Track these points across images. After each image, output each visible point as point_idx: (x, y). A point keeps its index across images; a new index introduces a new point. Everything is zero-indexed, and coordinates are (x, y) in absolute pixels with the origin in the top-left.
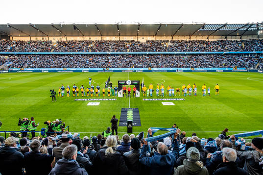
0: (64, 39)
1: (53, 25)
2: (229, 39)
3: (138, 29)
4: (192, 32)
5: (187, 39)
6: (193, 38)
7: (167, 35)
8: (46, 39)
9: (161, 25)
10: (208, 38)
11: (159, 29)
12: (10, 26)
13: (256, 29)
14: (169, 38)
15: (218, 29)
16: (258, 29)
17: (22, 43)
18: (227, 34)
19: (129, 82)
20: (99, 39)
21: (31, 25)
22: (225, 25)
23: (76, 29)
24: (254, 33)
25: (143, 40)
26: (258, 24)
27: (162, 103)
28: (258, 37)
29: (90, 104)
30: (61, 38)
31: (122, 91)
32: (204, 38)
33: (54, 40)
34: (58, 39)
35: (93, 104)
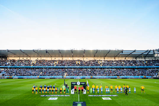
0: (39, 59)
1: (34, 51)
2: (138, 59)
3: (84, 53)
4: (116, 55)
5: (113, 59)
6: (117, 59)
7: (101, 57)
8: (29, 58)
9: (97, 51)
10: (125, 59)
11: (96, 53)
12: (8, 51)
13: (153, 53)
14: (102, 59)
15: (131, 53)
16: (154, 54)
17: (14, 61)
18: (136, 56)
19: (78, 83)
20: (61, 59)
21: (21, 51)
22: (135, 51)
23: (47, 53)
24: (152, 56)
25: (86, 59)
26: (153, 51)
27: (102, 98)
28: (155, 58)
29: (50, 99)
30: (38, 58)
32: (123, 59)
33: (33, 59)
34: (36, 58)
35: (53, 99)
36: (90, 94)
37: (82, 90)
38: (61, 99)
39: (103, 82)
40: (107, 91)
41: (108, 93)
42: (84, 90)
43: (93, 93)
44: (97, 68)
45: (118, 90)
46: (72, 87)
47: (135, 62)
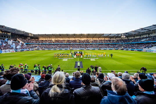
0: (56, 39)
1: (53, 34)
2: (112, 39)
3: (81, 36)
4: (99, 37)
5: (97, 39)
6: (100, 39)
8: (50, 39)
9: (89, 34)
11: (88, 36)
12: (39, 35)
14: (92, 39)
15: (108, 36)
16: (121, 36)
17: (43, 41)
18: (111, 37)
19: (78, 52)
20: (68, 39)
21: (46, 35)
22: (110, 34)
23: (60, 36)
24: (120, 37)
25: (83, 39)
26: (121, 34)
27: (91, 60)
28: (122, 38)
29: (64, 60)
31: (76, 55)
32: (103, 39)
33: (53, 39)
34: (54, 39)
35: (65, 60)
36: (84, 58)
37: (80, 56)
38: (69, 60)
39: (92, 52)
40: (93, 56)
41: (94, 57)
42: (81, 55)
43: (86, 57)
44: (88, 44)
45: (99, 56)
46: (75, 54)
47: (110, 41)
